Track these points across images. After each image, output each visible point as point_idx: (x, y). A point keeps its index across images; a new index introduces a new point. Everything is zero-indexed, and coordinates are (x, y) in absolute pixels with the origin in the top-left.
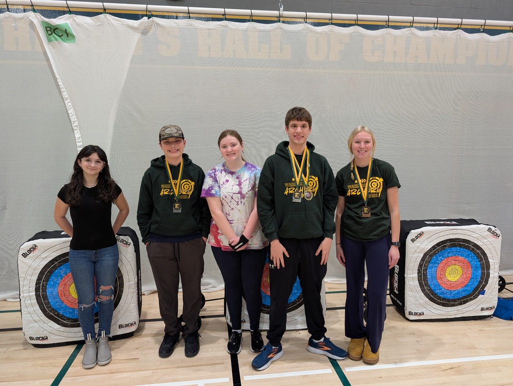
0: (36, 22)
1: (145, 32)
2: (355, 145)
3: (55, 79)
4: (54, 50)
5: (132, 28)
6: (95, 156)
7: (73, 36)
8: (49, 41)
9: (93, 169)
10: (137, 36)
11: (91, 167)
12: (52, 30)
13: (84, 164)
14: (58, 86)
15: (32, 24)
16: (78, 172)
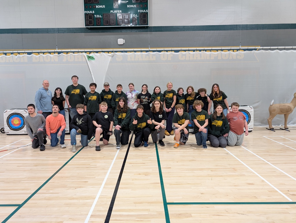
0: (85, 55)
1: (113, 56)
2: (168, 86)
3: (90, 70)
4: (90, 63)
5: (109, 56)
6: (59, 90)
7: (94, 59)
8: (88, 60)
9: (59, 92)
10: (110, 58)
11: (58, 92)
12: (89, 57)
13: (57, 91)
14: (90, 72)
15: (84, 56)
16: (55, 93)
